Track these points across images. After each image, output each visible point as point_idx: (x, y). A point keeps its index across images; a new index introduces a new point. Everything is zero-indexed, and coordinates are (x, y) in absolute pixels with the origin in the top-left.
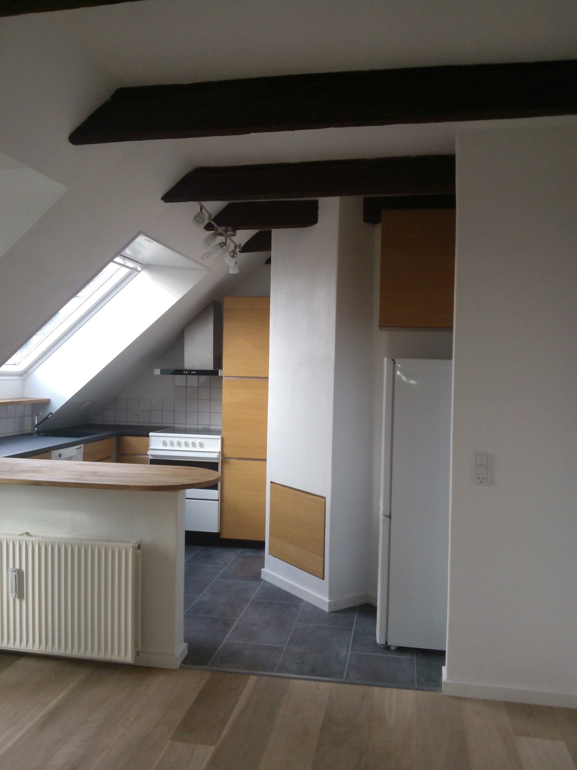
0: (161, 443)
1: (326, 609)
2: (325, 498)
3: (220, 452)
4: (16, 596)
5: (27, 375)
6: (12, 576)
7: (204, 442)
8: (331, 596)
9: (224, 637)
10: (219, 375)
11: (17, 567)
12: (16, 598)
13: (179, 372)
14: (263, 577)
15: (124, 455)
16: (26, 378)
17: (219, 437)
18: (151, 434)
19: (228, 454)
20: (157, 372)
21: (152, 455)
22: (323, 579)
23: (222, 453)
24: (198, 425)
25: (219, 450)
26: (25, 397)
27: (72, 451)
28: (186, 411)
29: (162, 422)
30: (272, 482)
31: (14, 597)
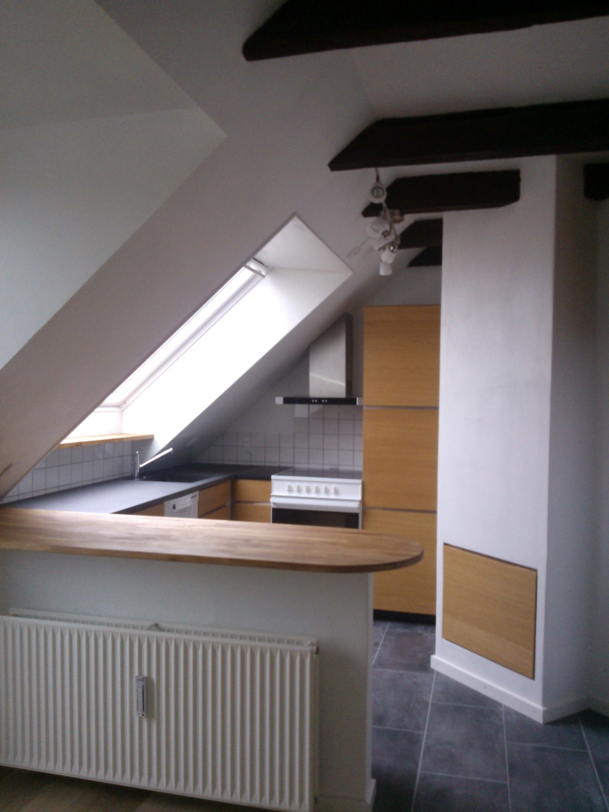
0: (286, 488)
1: (539, 718)
2: (535, 571)
3: (360, 501)
4: (143, 715)
5: (125, 406)
6: (137, 687)
7: (340, 487)
8: (545, 703)
9: (417, 765)
10: (357, 403)
11: (145, 673)
12: (144, 717)
13: (308, 401)
14: (433, 665)
15: (239, 502)
16: (124, 409)
17: (359, 481)
18: (273, 477)
19: (370, 502)
20: (279, 400)
21: (274, 504)
22: (533, 678)
23: (363, 502)
24: (323, 464)
25: (359, 498)
26: (123, 432)
27: (187, 501)
28: (309, 449)
29: (279, 460)
30: (445, 544)
31: (141, 715)
